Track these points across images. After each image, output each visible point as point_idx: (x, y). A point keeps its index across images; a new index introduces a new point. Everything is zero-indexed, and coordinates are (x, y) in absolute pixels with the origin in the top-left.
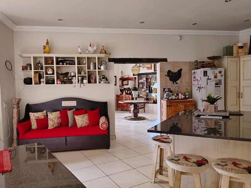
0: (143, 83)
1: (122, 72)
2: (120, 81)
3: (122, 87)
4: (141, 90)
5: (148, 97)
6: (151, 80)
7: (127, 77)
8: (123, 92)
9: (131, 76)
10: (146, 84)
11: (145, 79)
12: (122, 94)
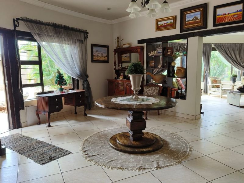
0: (156, 58)
1: (118, 38)
2: (115, 54)
3: (119, 66)
4: (153, 70)
5: (166, 86)
6: (172, 52)
7: (127, 46)
8: (120, 75)
9: (135, 44)
10: (163, 59)
11: (160, 50)
12: (118, 78)
